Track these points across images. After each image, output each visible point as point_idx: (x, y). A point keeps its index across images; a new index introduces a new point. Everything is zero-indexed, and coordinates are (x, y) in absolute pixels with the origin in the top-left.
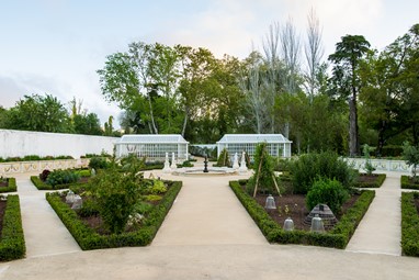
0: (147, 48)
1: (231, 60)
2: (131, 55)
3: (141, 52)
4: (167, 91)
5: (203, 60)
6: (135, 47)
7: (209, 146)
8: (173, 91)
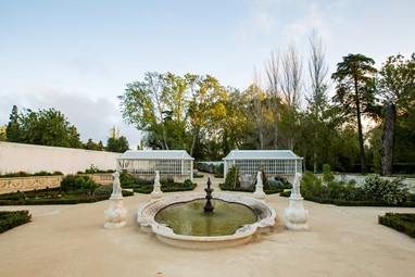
0: (160, 77)
1: (233, 91)
2: (147, 82)
3: (155, 80)
4: (179, 116)
5: (210, 86)
6: (150, 75)
7: (215, 163)
8: (184, 115)
